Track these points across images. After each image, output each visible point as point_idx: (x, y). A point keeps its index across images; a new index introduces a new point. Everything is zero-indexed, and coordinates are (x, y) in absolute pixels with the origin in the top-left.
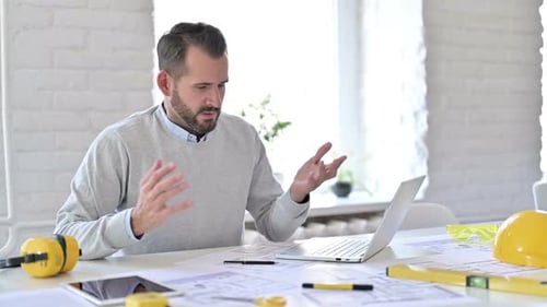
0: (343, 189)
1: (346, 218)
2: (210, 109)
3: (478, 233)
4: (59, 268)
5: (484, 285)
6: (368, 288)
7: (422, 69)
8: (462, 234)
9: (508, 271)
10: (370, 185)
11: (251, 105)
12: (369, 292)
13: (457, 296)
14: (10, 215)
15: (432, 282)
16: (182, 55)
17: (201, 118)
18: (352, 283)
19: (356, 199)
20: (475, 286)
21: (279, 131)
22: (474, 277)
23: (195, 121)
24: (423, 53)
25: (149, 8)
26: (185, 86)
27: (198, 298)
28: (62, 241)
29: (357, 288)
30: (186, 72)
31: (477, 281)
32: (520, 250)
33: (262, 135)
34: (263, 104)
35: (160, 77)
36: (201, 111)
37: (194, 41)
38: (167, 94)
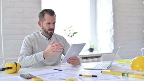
0: (91, 50)
1: (92, 58)
3: (126, 62)
4: (15, 71)
5: (127, 76)
6: (96, 76)
8: (122, 62)
9: (134, 72)
10: (99, 49)
11: (67, 28)
12: (96, 77)
13: (119, 78)
14: (3, 57)
15: (114, 75)
16: (43, 16)
17: (49, 32)
18: (92, 75)
19: (95, 53)
20: (125, 76)
21: (74, 35)
22: (124, 73)
25: (40, 2)
28: (16, 64)
29: (93, 76)
30: (45, 20)
31: (125, 74)
32: (138, 66)
33: (70, 36)
34: (70, 28)
35: (39, 22)
36: (49, 30)
37: (46, 12)
38: (41, 26)
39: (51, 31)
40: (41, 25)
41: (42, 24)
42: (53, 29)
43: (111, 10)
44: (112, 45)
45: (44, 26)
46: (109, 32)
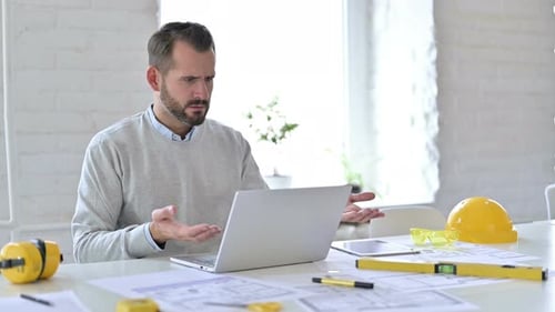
2: (198, 102)
4: (38, 273)
5: (452, 271)
7: (432, 69)
11: (258, 107)
14: (11, 219)
16: (169, 49)
17: (190, 112)
18: (354, 280)
20: (442, 272)
21: (287, 133)
22: (442, 264)
23: (184, 115)
24: (434, 53)
26: (173, 79)
27: (187, 304)
28: (42, 247)
29: (357, 285)
30: (173, 65)
33: (269, 137)
34: (270, 106)
35: (149, 72)
36: (190, 104)
37: (180, 36)
38: (156, 89)
39: (196, 110)
40: (160, 84)
41: (164, 81)
42: (206, 103)
43: (429, 37)
44: (434, 172)
45: (169, 87)
46: (421, 121)
